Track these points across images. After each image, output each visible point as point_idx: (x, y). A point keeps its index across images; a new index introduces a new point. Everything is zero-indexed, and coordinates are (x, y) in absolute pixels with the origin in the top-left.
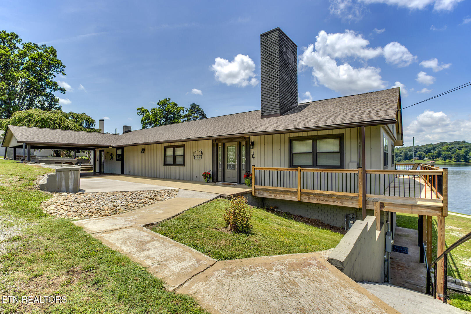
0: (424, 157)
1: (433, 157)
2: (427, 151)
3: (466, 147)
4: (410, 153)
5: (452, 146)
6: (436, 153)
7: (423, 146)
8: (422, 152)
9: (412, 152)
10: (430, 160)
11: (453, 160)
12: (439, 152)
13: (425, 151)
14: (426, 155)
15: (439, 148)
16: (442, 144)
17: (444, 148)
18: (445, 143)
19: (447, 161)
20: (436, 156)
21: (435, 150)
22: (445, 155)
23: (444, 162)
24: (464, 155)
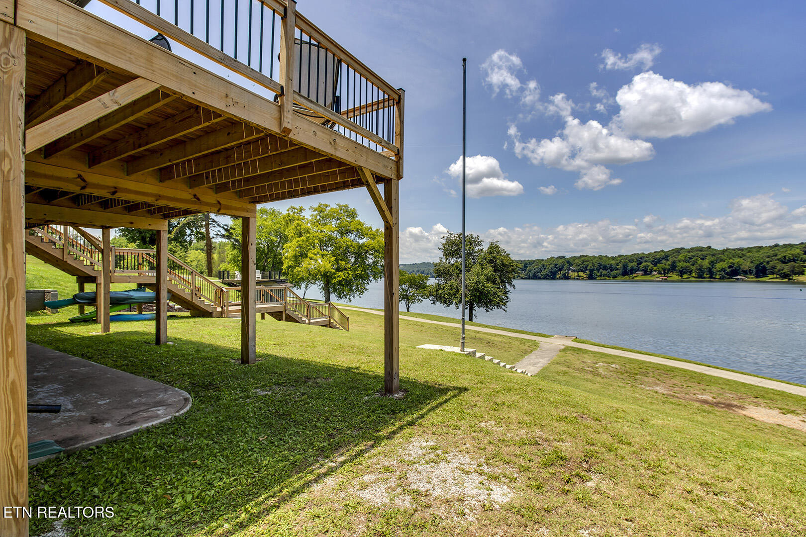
0: (651, 271)
1: (664, 270)
2: (656, 262)
3: (713, 255)
4: (630, 265)
5: (692, 254)
6: (669, 265)
7: (649, 254)
8: (649, 264)
9: (634, 263)
10: (660, 275)
11: (694, 275)
12: (674, 262)
13: (653, 261)
14: (655, 268)
15: (674, 256)
16: (678, 251)
17: (681, 257)
18: (682, 249)
19: (685, 276)
20: (669, 270)
21: (668, 260)
22: (682, 267)
23: (680, 278)
24: (709, 268)
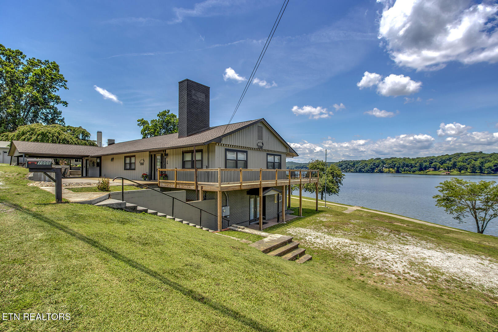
0: (439, 168)
1: (448, 167)
2: (442, 162)
3: (483, 158)
4: (425, 164)
5: (468, 157)
6: (451, 164)
7: (438, 157)
8: (438, 163)
9: (427, 163)
10: (445, 171)
11: (469, 171)
12: (455, 162)
13: (441, 162)
14: (441, 166)
15: (455, 158)
16: (458, 155)
17: (460, 159)
18: (461, 153)
19: (463, 172)
20: (451, 168)
21: (450, 161)
22: (460, 166)
23: (459, 173)
24: (480, 166)
